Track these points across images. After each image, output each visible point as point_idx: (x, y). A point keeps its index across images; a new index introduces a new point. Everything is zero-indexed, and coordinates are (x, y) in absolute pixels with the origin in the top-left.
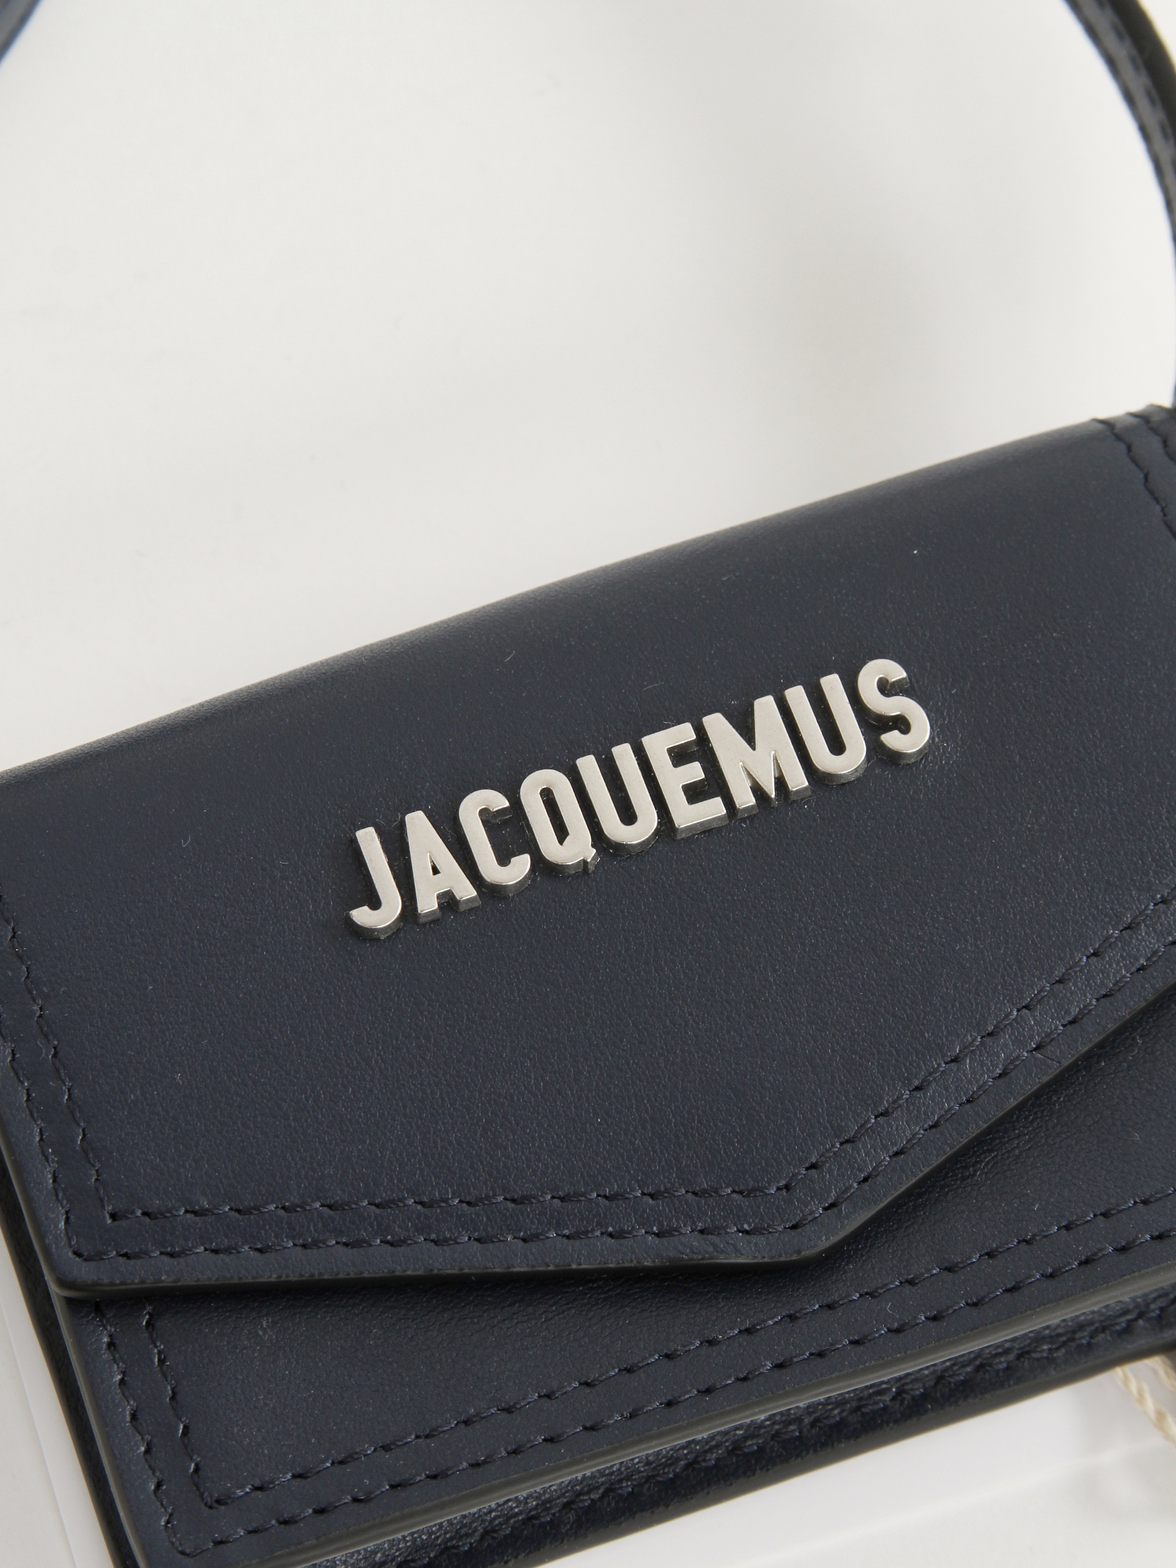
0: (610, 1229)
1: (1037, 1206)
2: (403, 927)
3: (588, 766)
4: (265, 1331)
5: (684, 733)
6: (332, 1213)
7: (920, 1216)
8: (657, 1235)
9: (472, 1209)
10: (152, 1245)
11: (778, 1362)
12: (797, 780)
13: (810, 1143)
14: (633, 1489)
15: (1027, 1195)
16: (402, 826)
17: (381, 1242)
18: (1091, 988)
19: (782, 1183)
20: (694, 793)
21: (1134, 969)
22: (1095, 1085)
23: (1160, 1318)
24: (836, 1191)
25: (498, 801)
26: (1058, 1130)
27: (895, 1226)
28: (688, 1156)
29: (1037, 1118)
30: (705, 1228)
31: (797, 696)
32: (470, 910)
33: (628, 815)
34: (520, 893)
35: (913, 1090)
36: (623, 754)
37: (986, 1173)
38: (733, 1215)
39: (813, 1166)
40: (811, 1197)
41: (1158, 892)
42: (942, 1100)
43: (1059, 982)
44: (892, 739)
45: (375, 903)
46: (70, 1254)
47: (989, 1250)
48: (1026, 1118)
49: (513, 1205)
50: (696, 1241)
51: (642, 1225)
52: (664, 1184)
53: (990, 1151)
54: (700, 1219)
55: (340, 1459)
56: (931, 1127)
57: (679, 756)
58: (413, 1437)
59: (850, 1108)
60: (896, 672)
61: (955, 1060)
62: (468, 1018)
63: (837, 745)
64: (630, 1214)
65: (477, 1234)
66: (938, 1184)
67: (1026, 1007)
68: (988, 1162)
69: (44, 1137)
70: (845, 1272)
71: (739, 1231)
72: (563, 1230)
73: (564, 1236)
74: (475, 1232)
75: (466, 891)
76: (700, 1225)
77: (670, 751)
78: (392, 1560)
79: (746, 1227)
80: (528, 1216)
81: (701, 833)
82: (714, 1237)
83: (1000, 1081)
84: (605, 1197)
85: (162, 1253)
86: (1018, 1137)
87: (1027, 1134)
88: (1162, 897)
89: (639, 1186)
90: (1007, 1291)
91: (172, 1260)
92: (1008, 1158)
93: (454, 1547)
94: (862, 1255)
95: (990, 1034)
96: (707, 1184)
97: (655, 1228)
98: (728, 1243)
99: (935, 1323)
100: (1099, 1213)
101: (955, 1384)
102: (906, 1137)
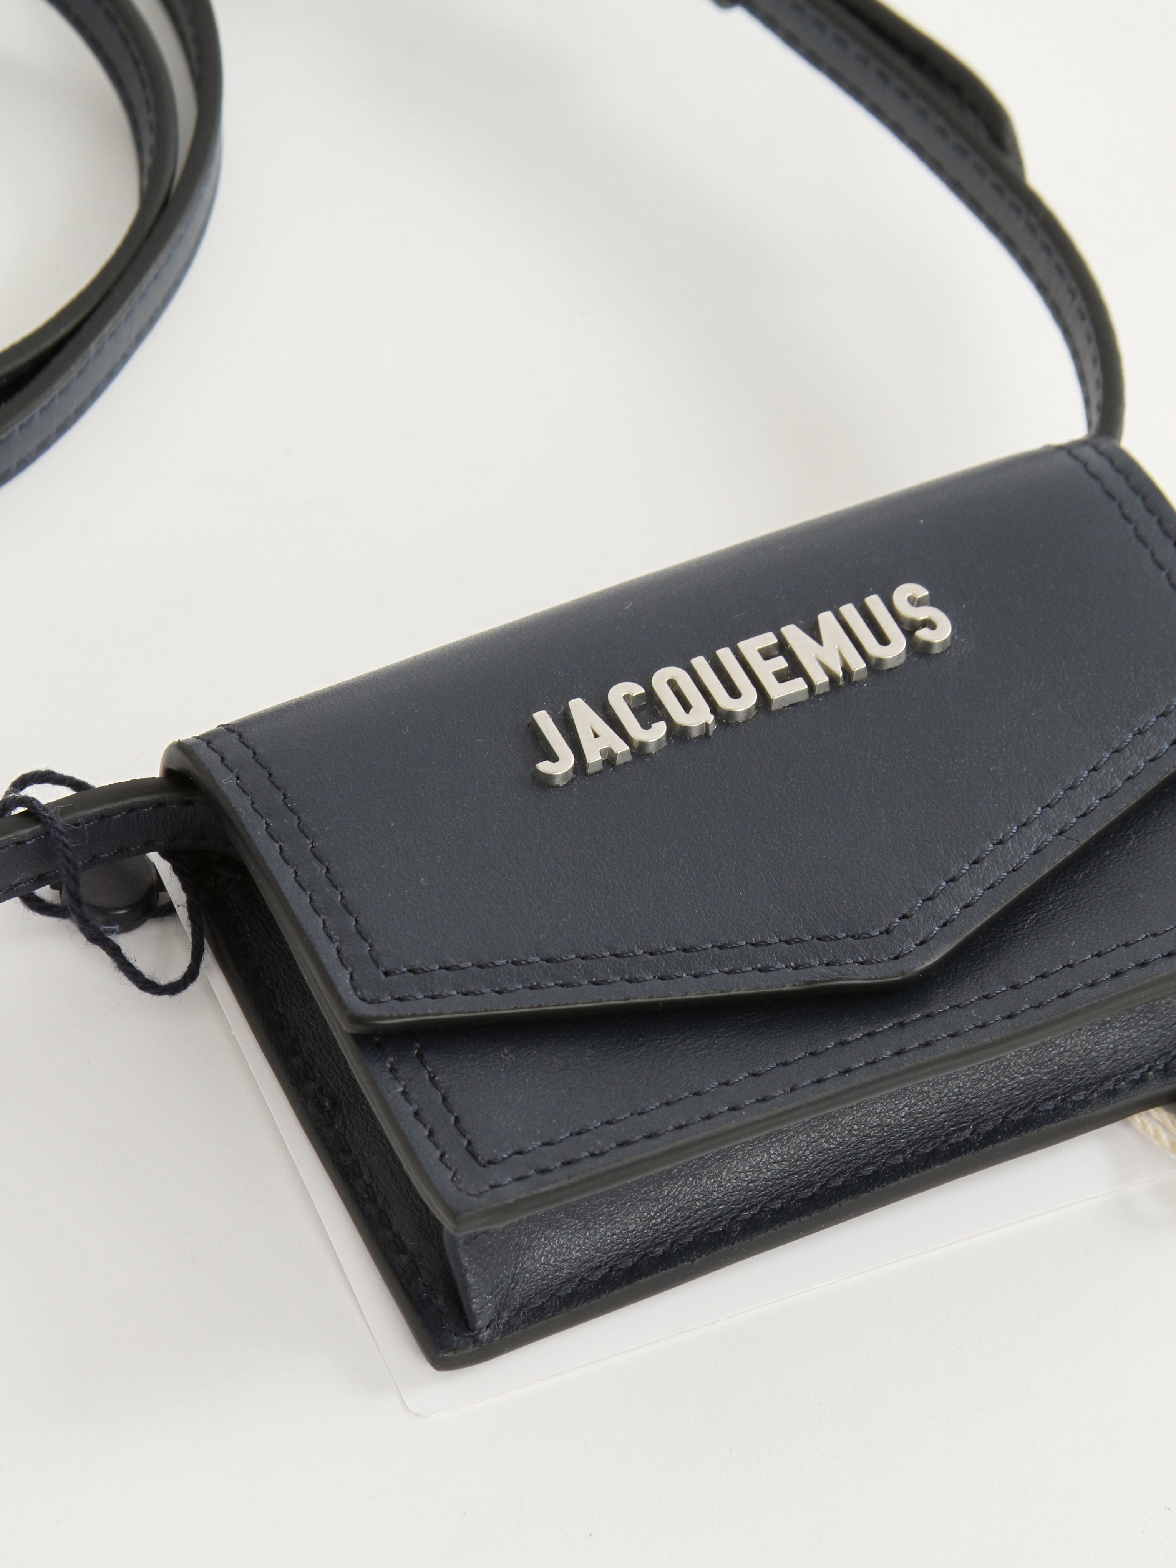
0: (759, 966)
1: (1074, 943)
2: (576, 777)
3: (700, 663)
4: (506, 1055)
5: (769, 639)
6: (549, 964)
7: (987, 956)
8: (795, 968)
9: (654, 957)
10: (417, 992)
11: (896, 1051)
12: (857, 664)
13: (900, 901)
14: (782, 1205)
15: (1065, 937)
16: (567, 709)
17: (589, 982)
18: (1094, 792)
19: (883, 929)
20: (781, 677)
21: (1124, 778)
22: (1105, 866)
23: (1166, 1068)
24: (924, 932)
25: (637, 690)
26: (1081, 896)
27: (969, 964)
28: (810, 914)
29: (1064, 890)
30: (830, 961)
31: (849, 611)
32: (625, 764)
33: (734, 692)
34: (659, 751)
35: (973, 863)
36: (725, 655)
37: (1032, 927)
38: (850, 951)
39: (905, 917)
40: (907, 938)
41: (1135, 727)
42: (994, 870)
43: (1070, 788)
44: (923, 634)
45: (554, 758)
46: (357, 1000)
47: (1042, 973)
48: (1057, 890)
49: (684, 953)
50: (824, 970)
51: (782, 962)
52: (795, 933)
53: (1033, 913)
54: (825, 956)
55: (576, 1132)
56: (989, 888)
57: (766, 654)
58: (629, 1114)
59: (927, 877)
60: (921, 592)
61: (1000, 842)
62: (633, 833)
63: (883, 639)
64: (772, 955)
65: (659, 973)
66: (997, 936)
67: (1048, 806)
68: (1033, 920)
69: (327, 925)
70: (937, 994)
71: (855, 962)
72: (724, 968)
73: (725, 972)
74: (658, 973)
75: (620, 747)
76: (825, 960)
77: (761, 651)
78: (605, 1265)
79: (860, 959)
80: (696, 959)
81: (789, 706)
82: (837, 967)
83: (1036, 856)
84: (752, 944)
85: (425, 997)
86: (1052, 902)
87: (1058, 900)
88: (1139, 729)
89: (777, 936)
90: (1060, 997)
91: (433, 1000)
92: (1047, 916)
93: (651, 1252)
94: (947, 983)
95: (1024, 825)
96: (827, 932)
97: (792, 964)
98: (848, 970)
99: (1010, 1020)
100: (1121, 944)
101: (1017, 1121)
102: (971, 895)
